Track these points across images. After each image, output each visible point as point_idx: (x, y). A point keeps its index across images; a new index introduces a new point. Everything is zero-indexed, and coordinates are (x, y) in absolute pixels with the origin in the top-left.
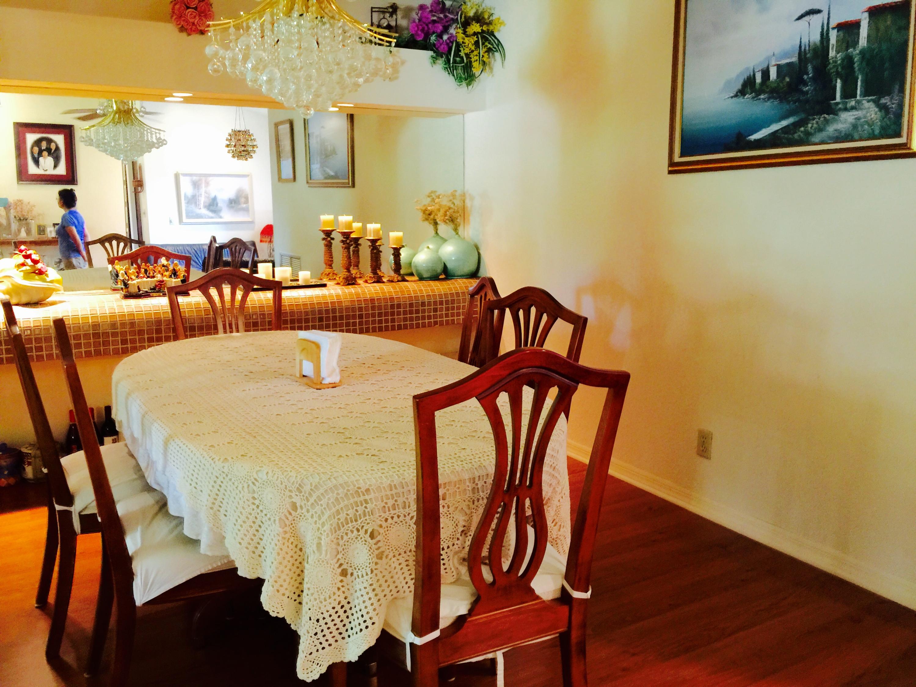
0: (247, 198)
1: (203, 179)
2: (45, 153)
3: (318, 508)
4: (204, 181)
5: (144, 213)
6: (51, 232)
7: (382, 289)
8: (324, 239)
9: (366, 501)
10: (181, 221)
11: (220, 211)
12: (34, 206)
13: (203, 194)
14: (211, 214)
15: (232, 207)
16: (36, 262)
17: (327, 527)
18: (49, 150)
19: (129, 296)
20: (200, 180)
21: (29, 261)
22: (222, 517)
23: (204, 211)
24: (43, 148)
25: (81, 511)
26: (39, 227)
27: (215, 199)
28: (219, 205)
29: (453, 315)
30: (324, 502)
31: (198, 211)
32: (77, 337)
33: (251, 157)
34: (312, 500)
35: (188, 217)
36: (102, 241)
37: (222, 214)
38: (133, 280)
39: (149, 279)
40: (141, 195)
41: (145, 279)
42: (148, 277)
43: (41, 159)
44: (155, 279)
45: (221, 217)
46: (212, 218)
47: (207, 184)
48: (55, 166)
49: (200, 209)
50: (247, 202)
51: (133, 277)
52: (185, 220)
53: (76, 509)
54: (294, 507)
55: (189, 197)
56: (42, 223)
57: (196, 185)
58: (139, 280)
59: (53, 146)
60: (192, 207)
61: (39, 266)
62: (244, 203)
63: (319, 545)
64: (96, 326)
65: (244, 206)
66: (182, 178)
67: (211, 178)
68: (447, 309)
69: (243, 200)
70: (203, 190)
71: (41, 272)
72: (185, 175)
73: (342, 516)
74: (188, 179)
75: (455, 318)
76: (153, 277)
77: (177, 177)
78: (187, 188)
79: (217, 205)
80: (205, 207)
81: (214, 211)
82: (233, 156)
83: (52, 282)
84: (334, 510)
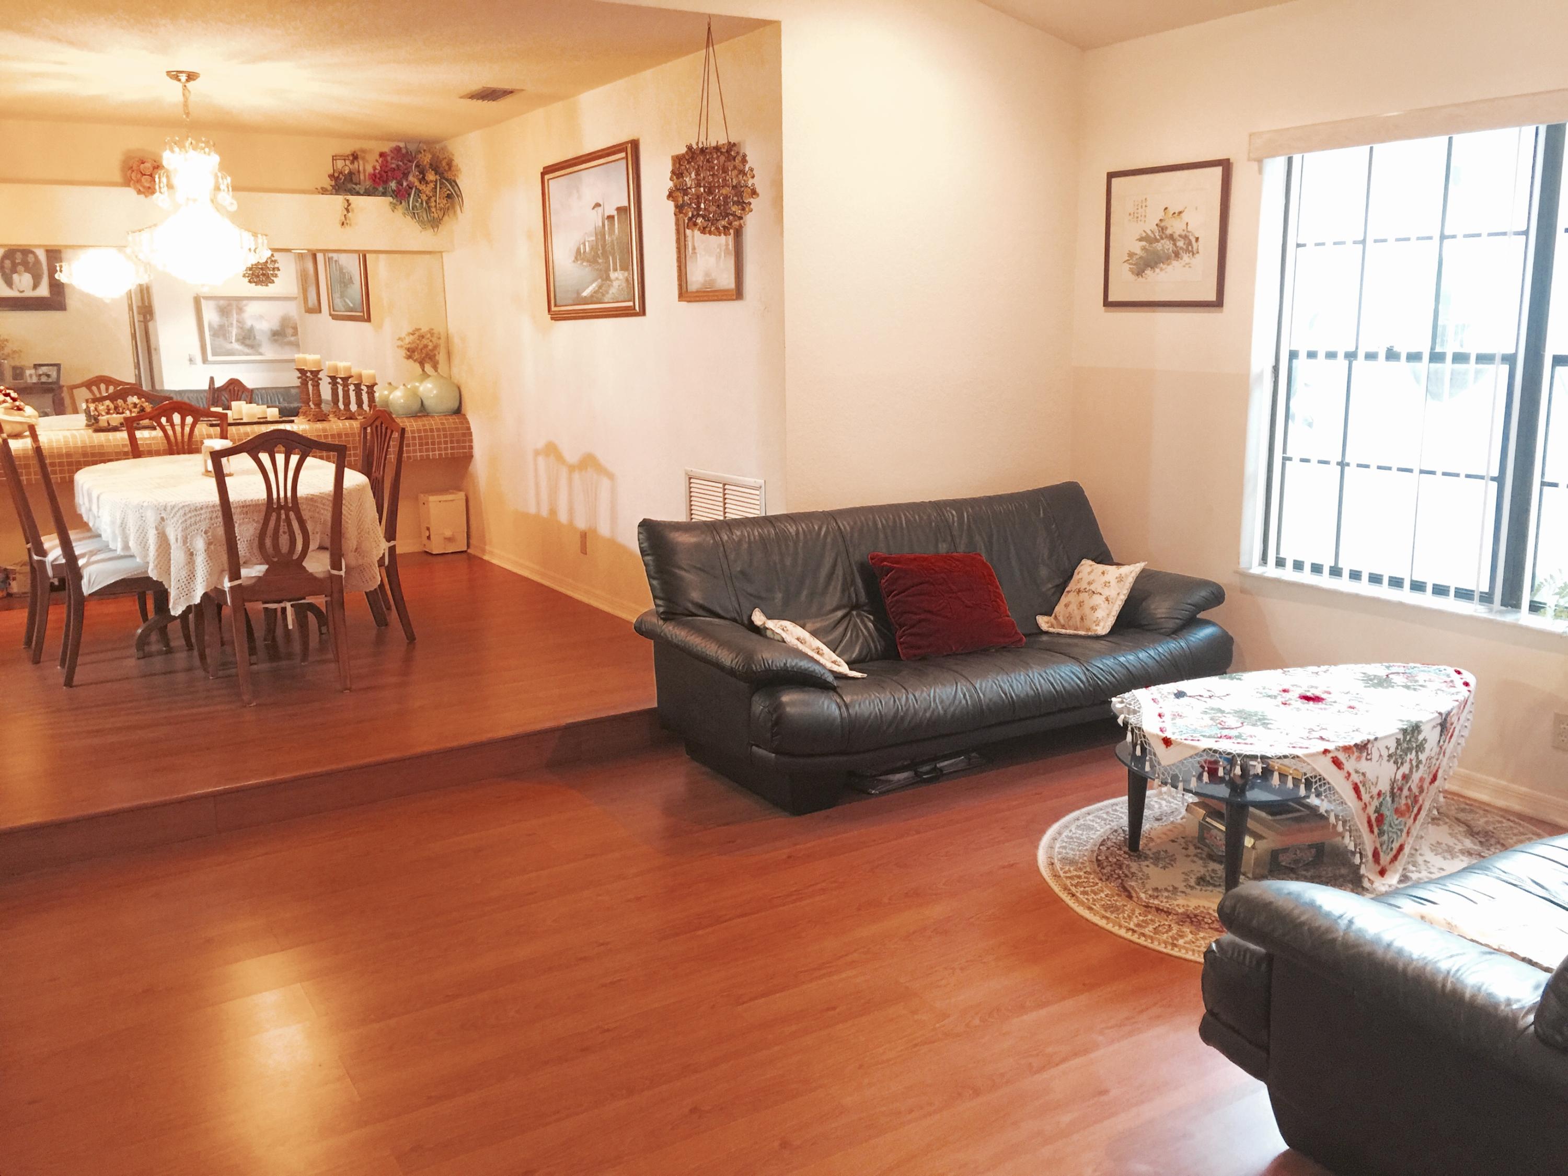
0: (295, 329)
1: (234, 303)
2: (20, 268)
3: (175, 519)
4: (234, 307)
5: (155, 349)
6: (31, 376)
7: (351, 425)
8: (299, 378)
9: (201, 514)
10: (205, 360)
11: (259, 345)
12: (7, 340)
13: (235, 322)
14: (246, 350)
15: (276, 341)
16: (14, 400)
17: (180, 529)
18: (25, 264)
19: (99, 430)
20: (229, 305)
21: (8, 399)
22: (128, 532)
23: (237, 346)
24: (17, 261)
25: (53, 561)
26: (14, 368)
27: (251, 330)
28: (257, 337)
29: (427, 450)
30: (178, 515)
31: (229, 346)
32: (53, 464)
33: (273, 282)
34: (172, 515)
35: (215, 354)
36: (89, 385)
37: (262, 350)
38: (103, 416)
39: (119, 415)
40: (150, 324)
41: (114, 415)
42: (118, 413)
43: (15, 276)
44: (124, 415)
45: (261, 354)
46: (247, 354)
47: (240, 310)
48: (35, 287)
49: (231, 343)
50: (295, 333)
51: (103, 413)
52: (210, 357)
53: (50, 558)
54: (163, 519)
55: (216, 326)
56: (17, 363)
57: (224, 311)
58: (109, 416)
59: (31, 258)
60: (220, 341)
61: (17, 403)
62: (292, 336)
63: (177, 539)
64: (68, 455)
65: (293, 339)
66: (203, 302)
67: (245, 302)
68: (421, 445)
69: (290, 331)
70: (234, 318)
71: (19, 409)
72: (206, 298)
73: (188, 522)
74: (212, 304)
75: (431, 453)
76: (123, 413)
77: (197, 301)
78: (211, 315)
79: (255, 338)
80: (237, 340)
81: (251, 347)
82: (250, 282)
83: (29, 417)
84: (183, 519)
